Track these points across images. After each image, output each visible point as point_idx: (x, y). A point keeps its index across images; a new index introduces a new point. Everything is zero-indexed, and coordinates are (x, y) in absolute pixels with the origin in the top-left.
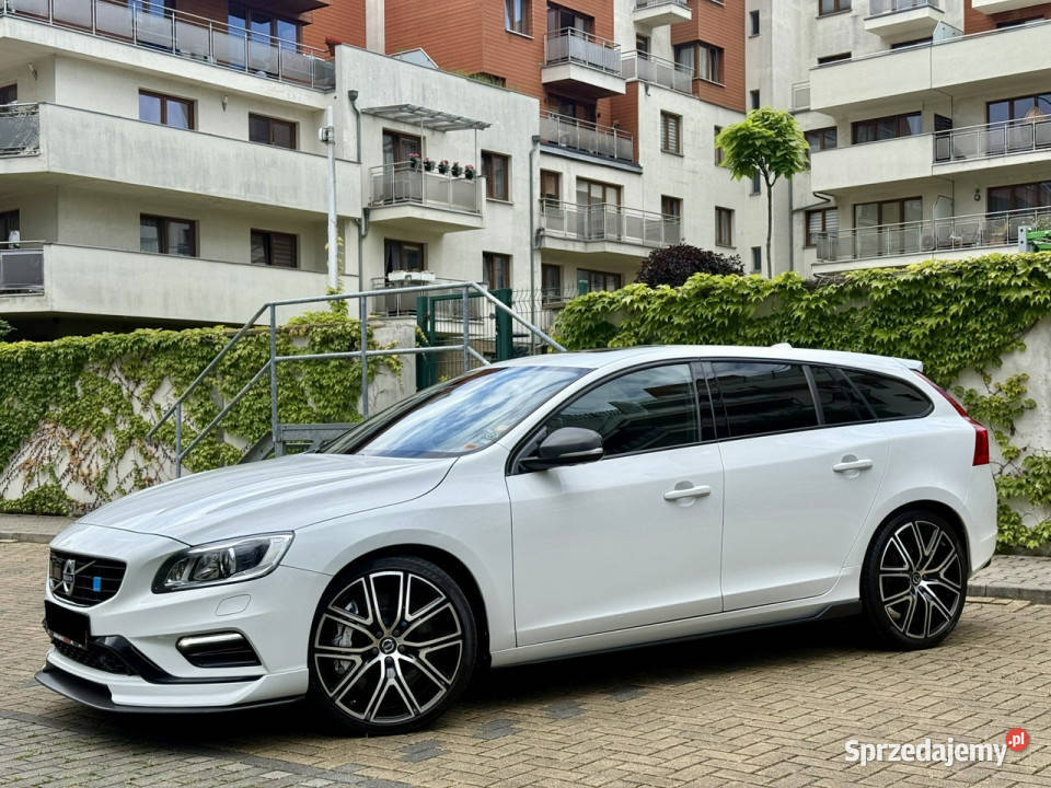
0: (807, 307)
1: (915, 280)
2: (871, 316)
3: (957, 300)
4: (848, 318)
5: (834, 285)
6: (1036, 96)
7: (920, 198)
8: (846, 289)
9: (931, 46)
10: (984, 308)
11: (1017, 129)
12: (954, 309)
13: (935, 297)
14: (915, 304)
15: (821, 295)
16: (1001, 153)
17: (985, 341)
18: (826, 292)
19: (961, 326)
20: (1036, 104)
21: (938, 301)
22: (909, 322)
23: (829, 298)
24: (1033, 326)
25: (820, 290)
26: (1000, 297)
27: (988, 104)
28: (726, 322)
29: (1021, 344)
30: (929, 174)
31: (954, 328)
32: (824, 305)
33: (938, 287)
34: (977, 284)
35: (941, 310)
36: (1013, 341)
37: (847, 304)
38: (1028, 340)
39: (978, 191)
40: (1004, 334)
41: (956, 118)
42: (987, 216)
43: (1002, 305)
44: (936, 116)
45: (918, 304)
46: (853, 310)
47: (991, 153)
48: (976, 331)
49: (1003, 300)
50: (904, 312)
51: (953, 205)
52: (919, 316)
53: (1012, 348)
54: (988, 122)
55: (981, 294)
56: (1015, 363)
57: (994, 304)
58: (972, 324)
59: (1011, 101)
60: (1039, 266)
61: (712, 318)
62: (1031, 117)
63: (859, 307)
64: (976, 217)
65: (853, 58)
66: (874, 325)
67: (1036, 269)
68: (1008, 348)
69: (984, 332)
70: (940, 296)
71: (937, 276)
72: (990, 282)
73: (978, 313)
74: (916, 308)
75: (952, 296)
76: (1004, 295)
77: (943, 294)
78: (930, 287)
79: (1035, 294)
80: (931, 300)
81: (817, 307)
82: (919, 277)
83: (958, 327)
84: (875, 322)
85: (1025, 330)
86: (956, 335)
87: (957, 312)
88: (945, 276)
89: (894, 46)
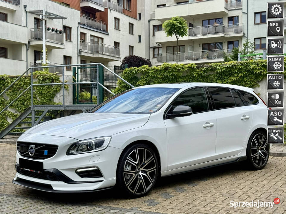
0: (198, 73)
1: (229, 67)
2: (216, 76)
3: (241, 72)
4: (209, 77)
5: (205, 67)
6: (215, 19)
7: (184, 45)
8: (209, 69)
9: (188, 4)
10: (249, 75)
11: (211, 28)
12: (240, 74)
13: (235, 72)
14: (229, 73)
15: (202, 70)
16: (206, 34)
17: (249, 84)
18: (203, 69)
19: (242, 80)
20: (215, 21)
21: (236, 72)
22: (227, 78)
23: (204, 71)
24: (262, 80)
25: (201, 69)
26: (254, 72)
27: (203, 21)
28: (173, 77)
29: (258, 85)
30: (187, 39)
31: (240, 80)
32: (203, 73)
33: (236, 69)
34: (247, 68)
35: (237, 75)
36: (256, 84)
37: (209, 72)
38: (260, 84)
39: (200, 44)
40: (254, 82)
41: (194, 24)
42: (202, 51)
43: (254, 74)
44: (189, 23)
45: (230, 73)
46: (210, 75)
47: (203, 34)
48: (246, 81)
49: (255, 73)
50: (226, 75)
51: (193, 48)
52: (230, 77)
53: (256, 86)
54: (203, 26)
55: (248, 71)
56: (256, 90)
57: (252, 74)
58: (245, 79)
59: (209, 20)
60: (265, 64)
61: (169, 76)
62: (215, 25)
63: (212, 74)
64: (199, 51)
65: (166, 6)
66: (217, 79)
67: (264, 64)
68: (255, 86)
69: (248, 82)
70: (236, 71)
71: (235, 66)
72: (251, 68)
73: (247, 76)
74: (229, 74)
75: (240, 70)
76: (255, 71)
77: (237, 71)
78: (233, 69)
79: (264, 71)
80: (233, 72)
81: (201, 73)
82: (231, 66)
83: (241, 80)
84: (217, 78)
85: (259, 82)
86: (240, 82)
87: (241, 76)
88: (238, 65)
89: (177, 3)
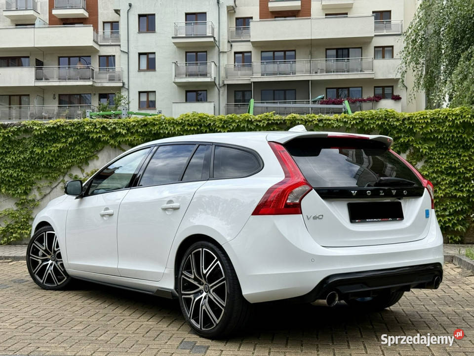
0: (3, 136)
1: (53, 127)
2: (33, 142)
3: (71, 136)
4: (22, 142)
5: (16, 127)
8: (21, 129)
10: (82, 141)
12: (70, 139)
13: (62, 135)
14: (53, 137)
15: (10, 130)
17: (83, 155)
18: (12, 129)
19: (73, 148)
21: (63, 137)
22: (50, 145)
23: (13, 132)
24: (101, 150)
25: (9, 128)
26: (89, 137)
29: (97, 157)
31: (70, 148)
32: (11, 135)
33: (63, 130)
34: (80, 130)
35: (64, 141)
36: (94, 155)
37: (22, 135)
38: (99, 155)
40: (91, 152)
43: (90, 140)
45: (54, 138)
46: (24, 138)
48: (79, 150)
49: (91, 137)
50: (48, 141)
52: (54, 142)
53: (93, 158)
55: (82, 135)
56: (94, 164)
57: (87, 140)
58: (77, 147)
60: (105, 125)
63: (27, 137)
66: (34, 146)
67: (104, 126)
68: (92, 158)
69: (82, 151)
70: (64, 134)
71: (63, 126)
72: (86, 130)
73: (80, 143)
74: (53, 139)
75: (69, 133)
76: (91, 136)
78: (60, 130)
79: (104, 136)
80: (60, 136)
81: (8, 136)
82: (55, 126)
83: (71, 148)
84: (35, 144)
85: (98, 151)
86: (70, 152)
87: (71, 141)
88: (66, 126)
